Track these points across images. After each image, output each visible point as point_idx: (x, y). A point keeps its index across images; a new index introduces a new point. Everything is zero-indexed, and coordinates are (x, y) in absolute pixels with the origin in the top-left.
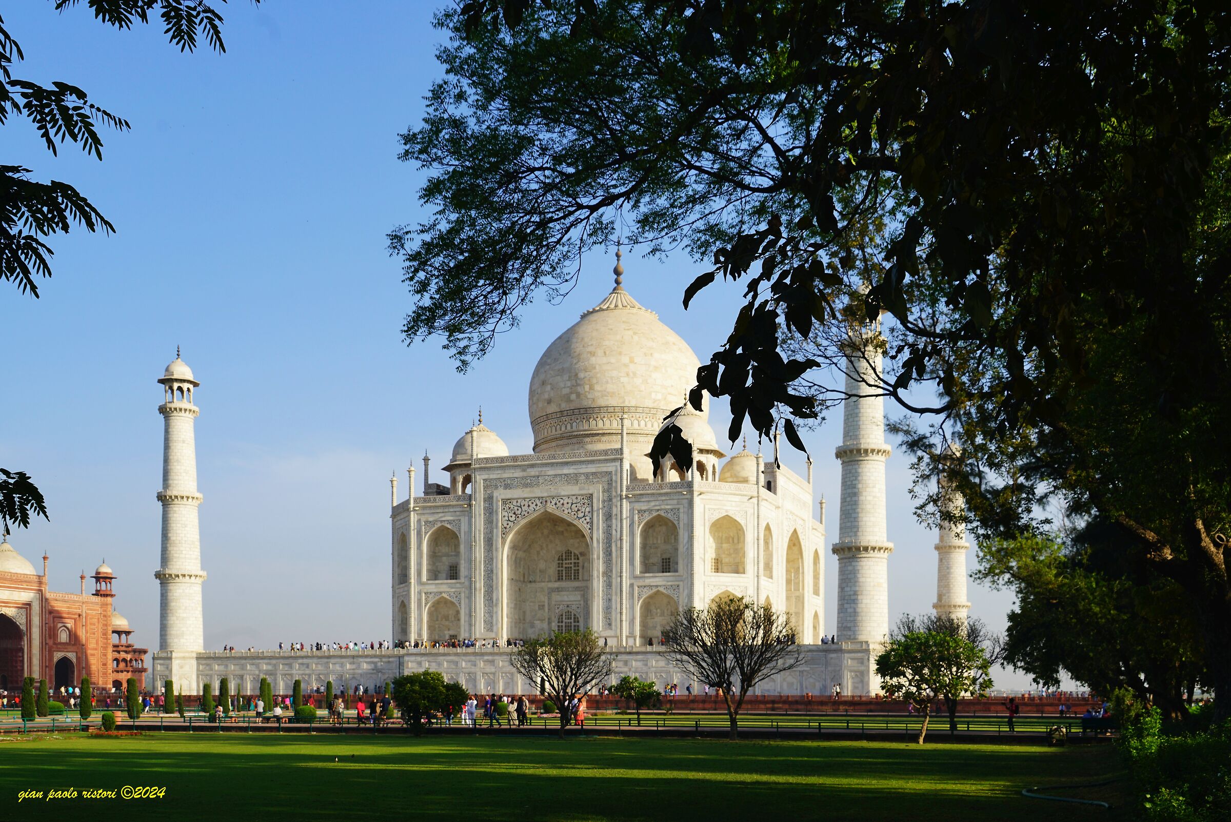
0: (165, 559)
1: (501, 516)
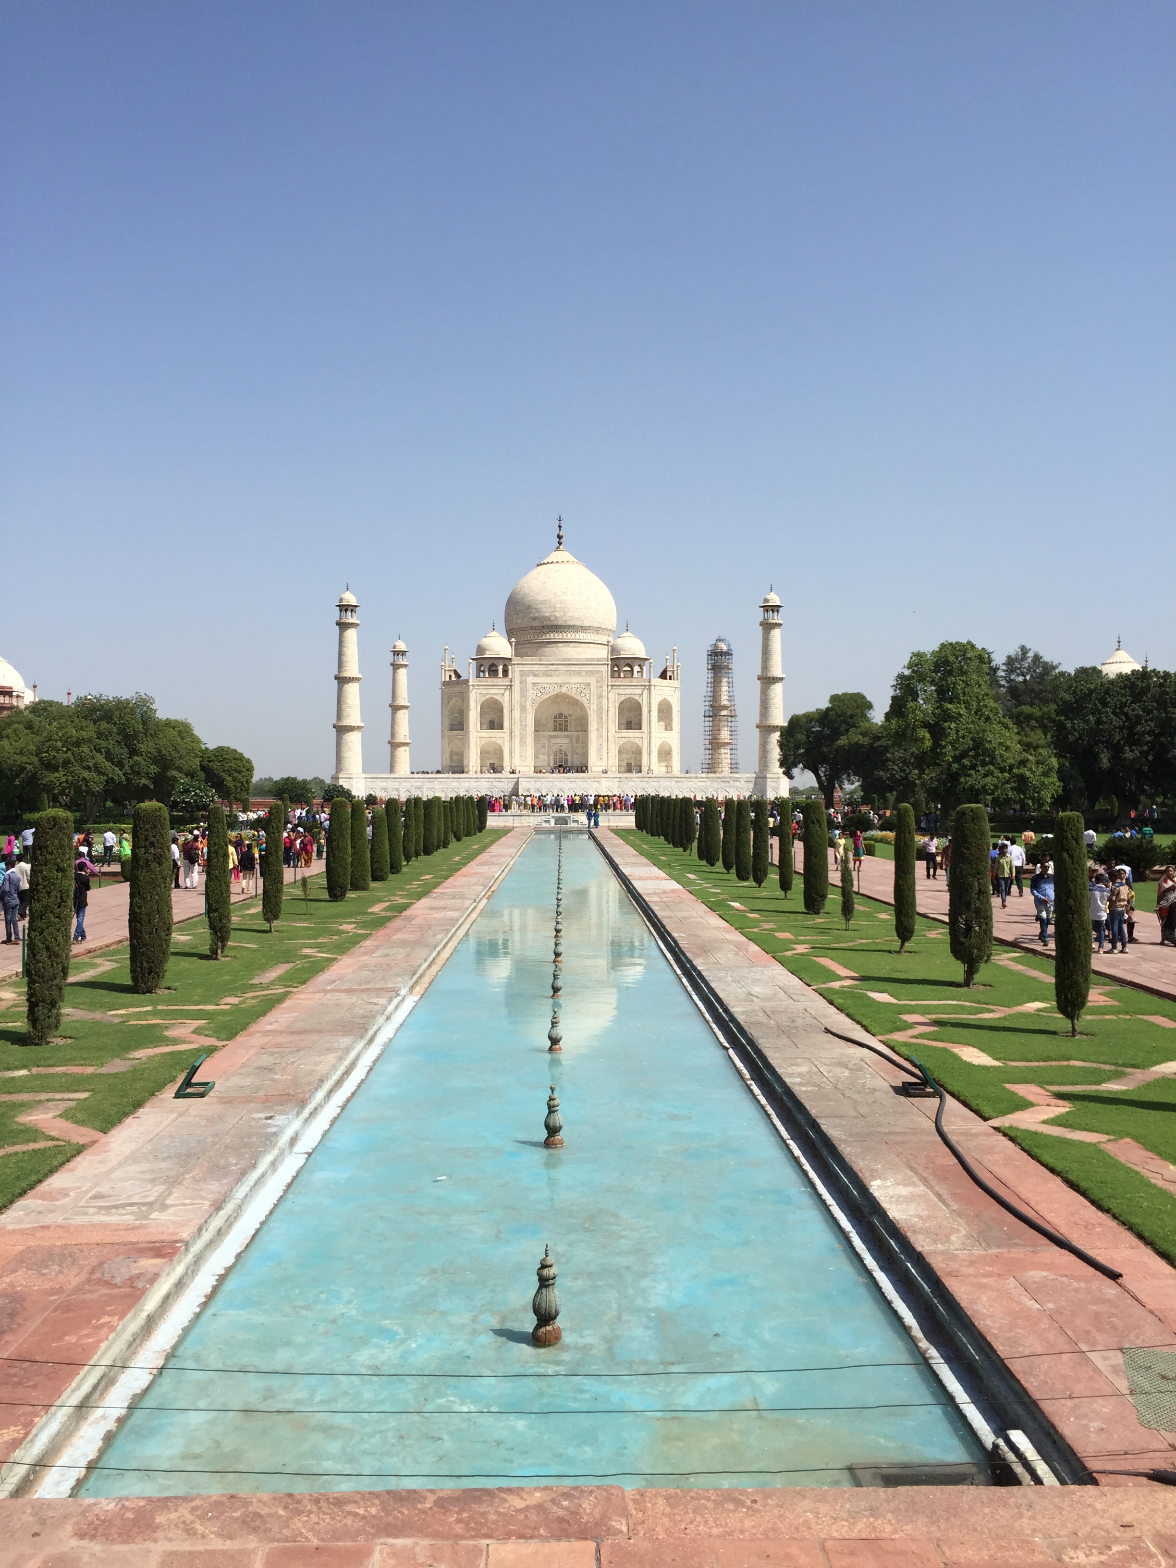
0: (339, 716)
1: (531, 693)
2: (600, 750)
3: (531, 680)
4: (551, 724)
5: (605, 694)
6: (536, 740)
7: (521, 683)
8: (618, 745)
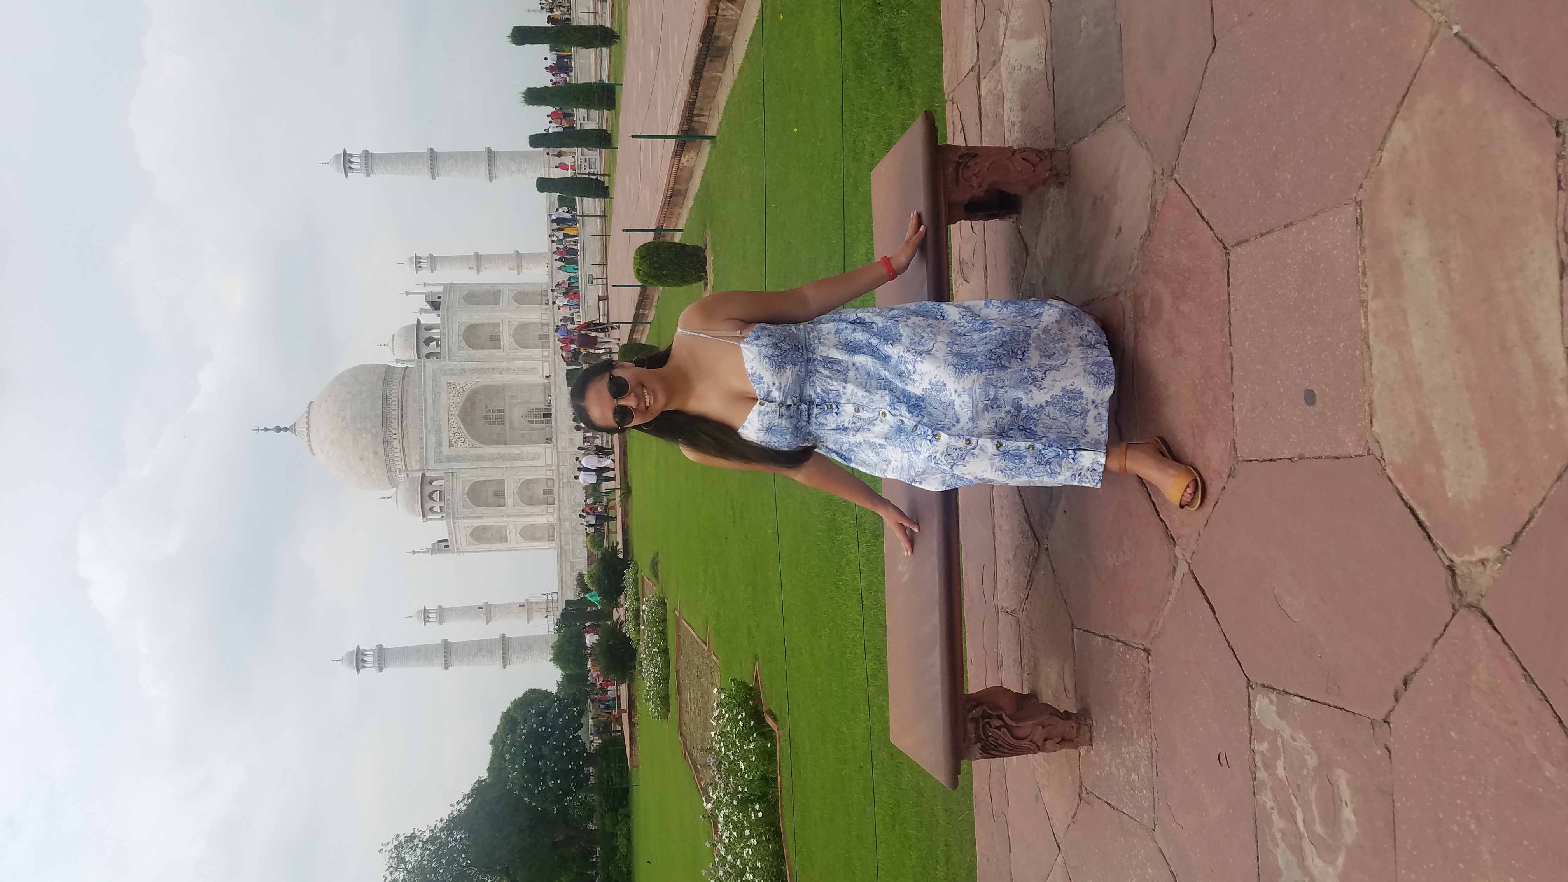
1: (461, 449)
2: (525, 370)
3: (446, 450)
4: (497, 428)
5: (459, 365)
6: (515, 443)
7: (449, 461)
8: (517, 349)
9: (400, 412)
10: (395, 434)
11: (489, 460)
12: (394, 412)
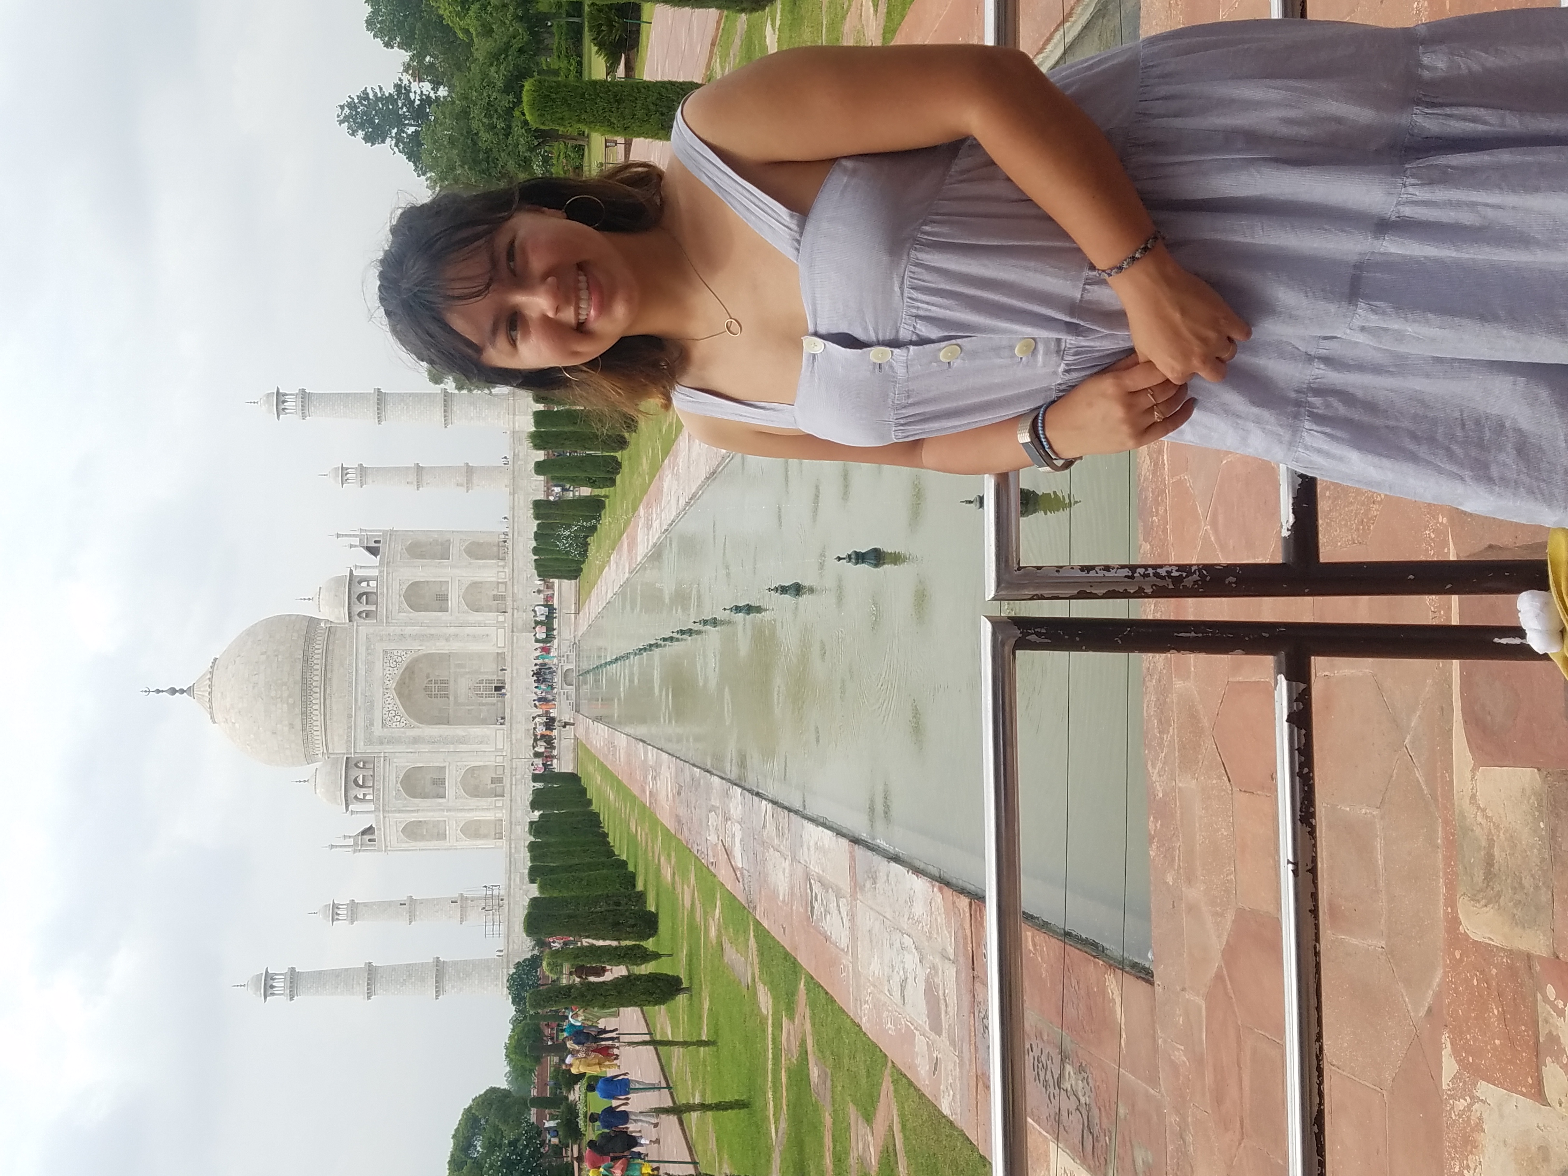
1: (396, 729)
2: (475, 638)
3: (377, 730)
4: (439, 703)
5: (398, 630)
6: (461, 722)
7: (381, 743)
8: (468, 612)
9: (323, 678)
10: (316, 704)
11: (430, 743)
12: (316, 678)
